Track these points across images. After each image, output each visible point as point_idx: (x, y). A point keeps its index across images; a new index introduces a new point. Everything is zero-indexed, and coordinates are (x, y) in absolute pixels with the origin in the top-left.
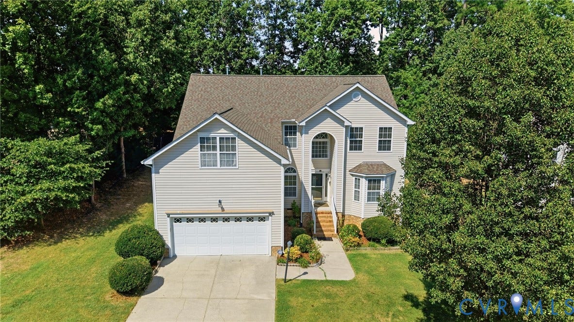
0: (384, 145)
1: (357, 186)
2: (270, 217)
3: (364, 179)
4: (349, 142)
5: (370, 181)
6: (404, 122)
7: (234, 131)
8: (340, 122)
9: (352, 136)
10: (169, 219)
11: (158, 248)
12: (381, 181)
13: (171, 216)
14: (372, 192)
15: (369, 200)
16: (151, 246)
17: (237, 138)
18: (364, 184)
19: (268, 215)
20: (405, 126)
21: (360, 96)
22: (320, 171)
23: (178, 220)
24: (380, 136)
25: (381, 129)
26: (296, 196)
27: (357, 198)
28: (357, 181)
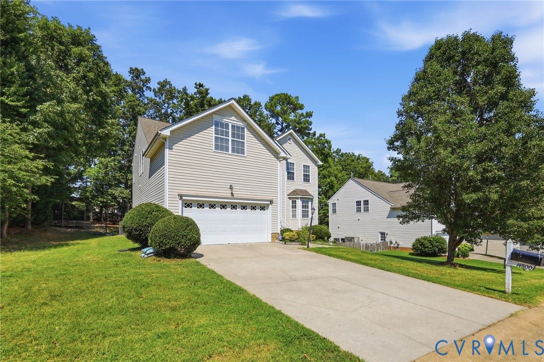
0: (306, 178)
1: (294, 207)
2: (270, 206)
3: (299, 200)
4: (287, 173)
5: (303, 202)
6: (315, 162)
7: (244, 120)
9: (288, 169)
12: (308, 202)
13: (184, 198)
14: (304, 210)
15: (303, 216)
17: (245, 128)
19: (269, 203)
20: (316, 166)
21: (292, 140)
23: (188, 205)
24: (304, 171)
25: (304, 166)
27: (294, 216)
28: (294, 202)
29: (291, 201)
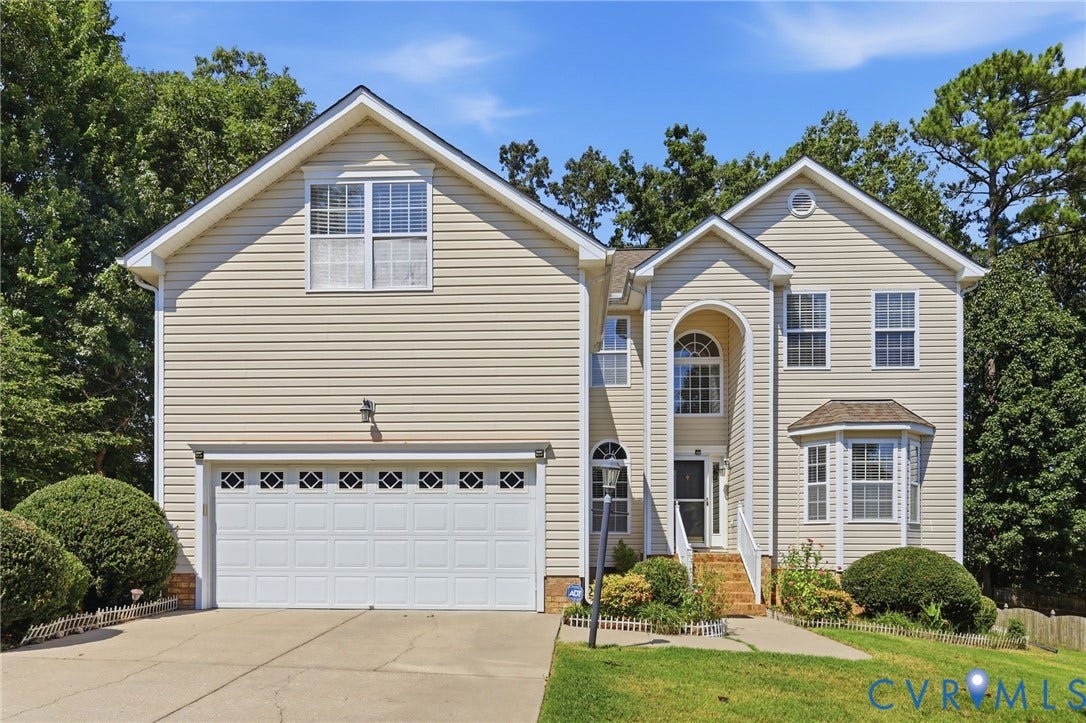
0: (895, 348)
1: (818, 473)
2: (540, 468)
3: (839, 445)
4: (784, 340)
5: (858, 450)
8: (756, 269)
9: (793, 321)
10: (200, 468)
11: (141, 544)
12: (895, 450)
14: (868, 485)
15: (857, 511)
16: (110, 526)
17: (429, 187)
18: (839, 461)
19: (532, 456)
20: (954, 289)
21: (813, 203)
22: (698, 452)
23: (233, 480)
24: (880, 319)
25: (880, 297)
26: (626, 531)
27: (817, 510)
28: (817, 455)
29: (805, 450)
